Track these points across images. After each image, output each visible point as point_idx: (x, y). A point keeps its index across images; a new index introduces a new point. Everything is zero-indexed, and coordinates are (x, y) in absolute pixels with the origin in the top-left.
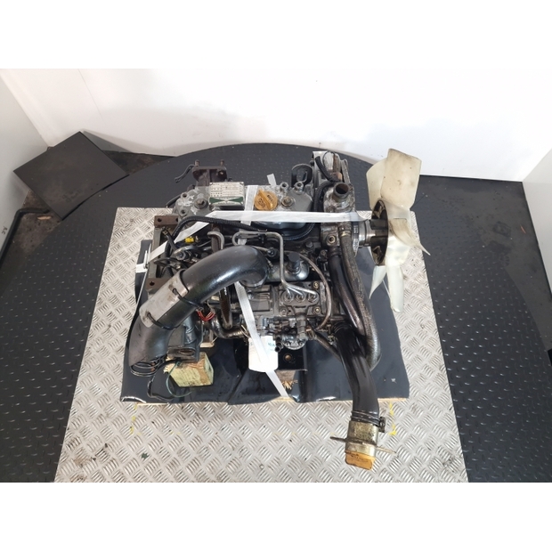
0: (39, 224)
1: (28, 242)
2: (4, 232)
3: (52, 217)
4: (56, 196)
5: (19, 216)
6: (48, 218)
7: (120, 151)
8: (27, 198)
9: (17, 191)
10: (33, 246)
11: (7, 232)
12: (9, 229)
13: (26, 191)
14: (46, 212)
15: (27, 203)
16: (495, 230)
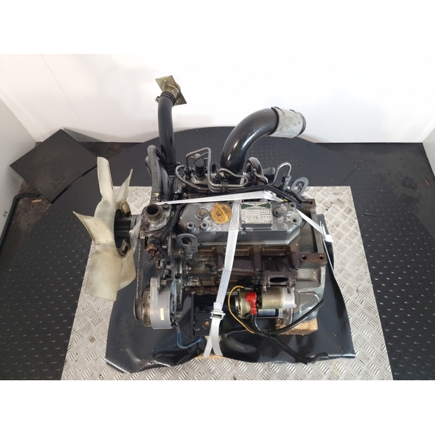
0: (33, 206)
1: (25, 222)
2: (5, 215)
3: (43, 199)
4: (45, 184)
5: (16, 201)
6: (40, 201)
7: (94, 141)
8: (22, 185)
9: (14, 181)
10: (29, 225)
11: (7, 215)
12: (8, 212)
13: (21, 180)
14: (38, 196)
15: (22, 189)
16: (404, 184)
